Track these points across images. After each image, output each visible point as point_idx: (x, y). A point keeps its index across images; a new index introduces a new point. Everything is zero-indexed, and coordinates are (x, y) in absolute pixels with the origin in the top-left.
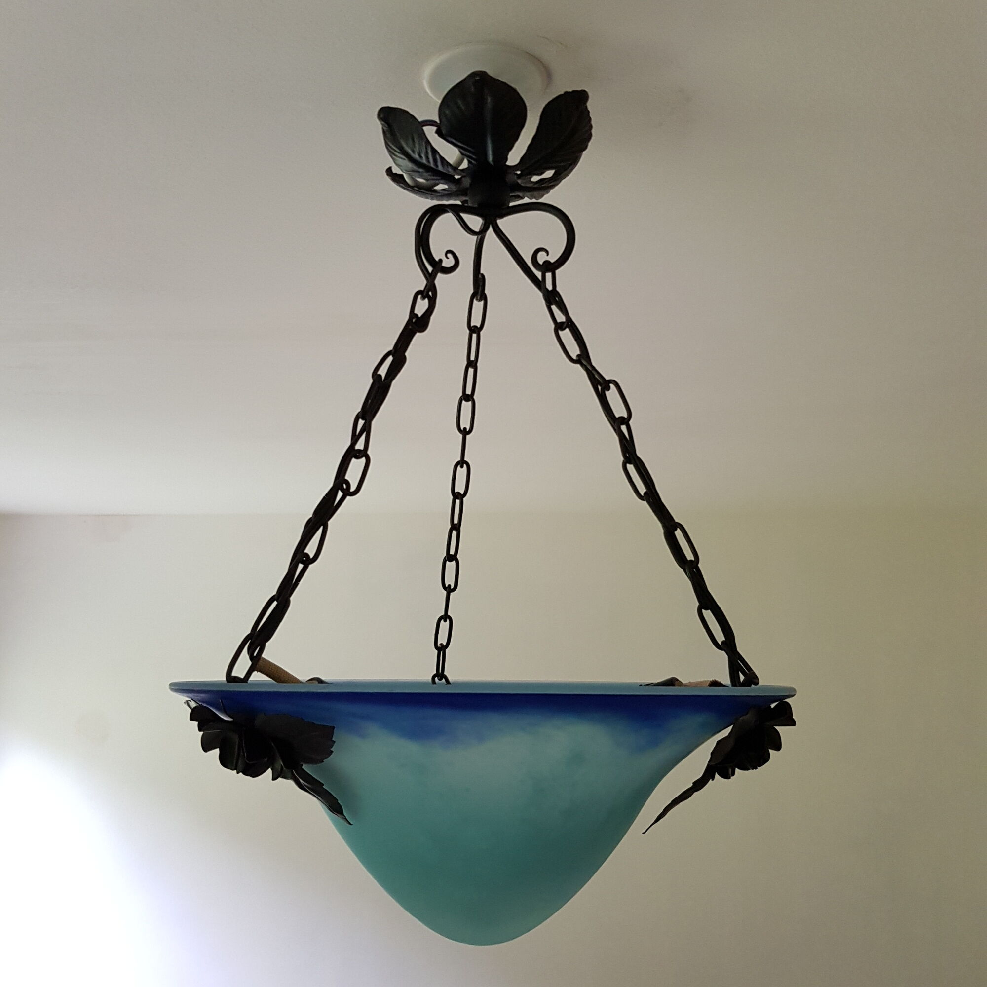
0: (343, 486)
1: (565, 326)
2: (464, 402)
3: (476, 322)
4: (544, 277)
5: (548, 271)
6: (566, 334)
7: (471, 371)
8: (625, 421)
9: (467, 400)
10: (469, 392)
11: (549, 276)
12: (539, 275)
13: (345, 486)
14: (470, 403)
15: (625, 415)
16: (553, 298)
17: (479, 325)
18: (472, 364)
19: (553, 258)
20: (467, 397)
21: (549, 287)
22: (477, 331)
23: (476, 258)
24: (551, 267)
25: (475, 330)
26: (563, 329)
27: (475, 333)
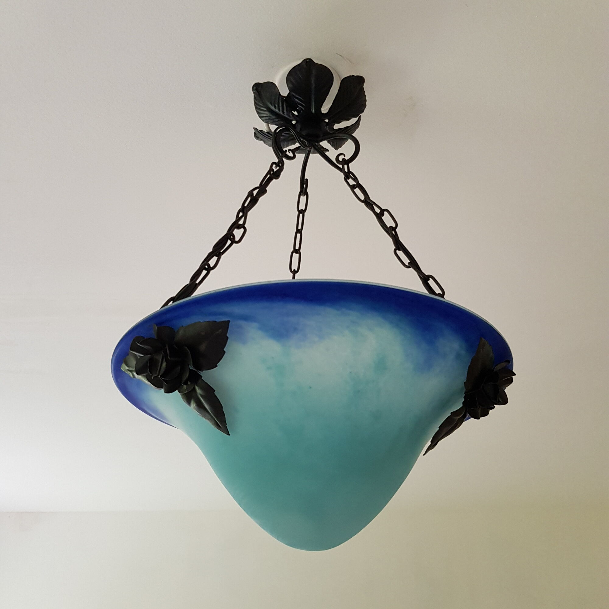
0: (231, 237)
1: (356, 186)
2: (294, 254)
3: (302, 207)
4: (343, 167)
5: (345, 164)
6: (357, 190)
7: (299, 235)
8: (394, 229)
9: (296, 253)
10: (297, 248)
11: (346, 166)
12: (341, 166)
13: (232, 237)
14: (298, 255)
15: (394, 226)
16: (348, 175)
17: (304, 209)
18: (299, 231)
19: (347, 158)
20: (297, 251)
21: (346, 170)
22: (303, 212)
23: (302, 173)
24: (347, 162)
25: (302, 212)
26: (355, 188)
27: (301, 213)
